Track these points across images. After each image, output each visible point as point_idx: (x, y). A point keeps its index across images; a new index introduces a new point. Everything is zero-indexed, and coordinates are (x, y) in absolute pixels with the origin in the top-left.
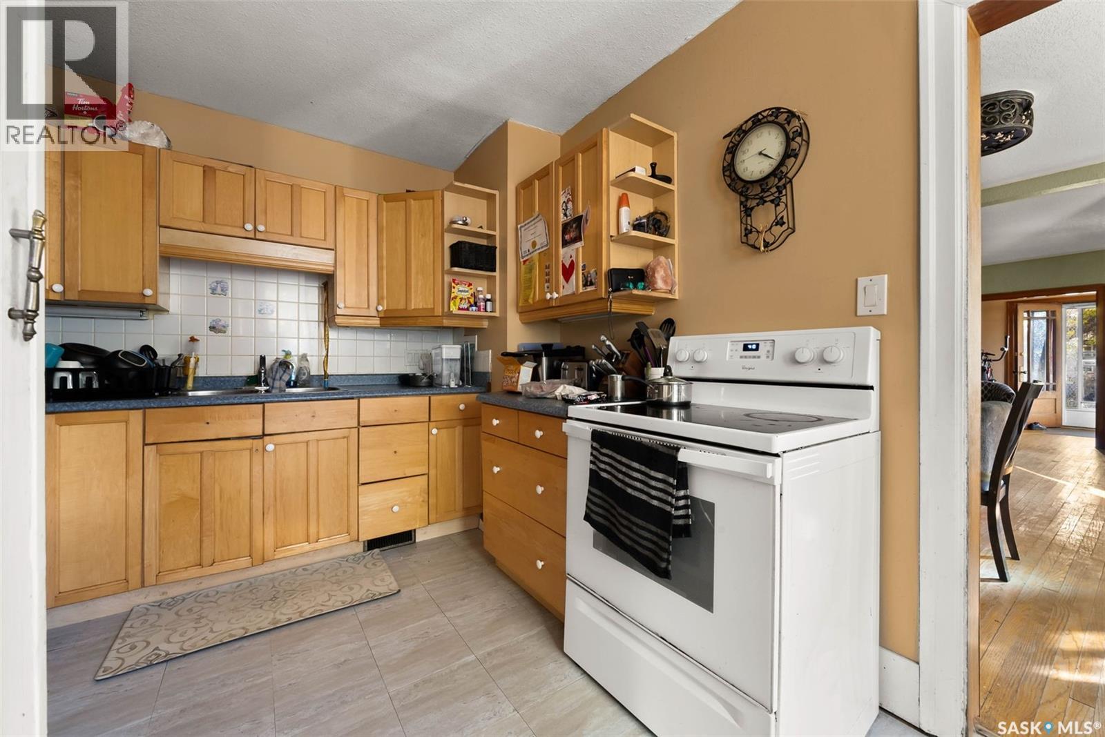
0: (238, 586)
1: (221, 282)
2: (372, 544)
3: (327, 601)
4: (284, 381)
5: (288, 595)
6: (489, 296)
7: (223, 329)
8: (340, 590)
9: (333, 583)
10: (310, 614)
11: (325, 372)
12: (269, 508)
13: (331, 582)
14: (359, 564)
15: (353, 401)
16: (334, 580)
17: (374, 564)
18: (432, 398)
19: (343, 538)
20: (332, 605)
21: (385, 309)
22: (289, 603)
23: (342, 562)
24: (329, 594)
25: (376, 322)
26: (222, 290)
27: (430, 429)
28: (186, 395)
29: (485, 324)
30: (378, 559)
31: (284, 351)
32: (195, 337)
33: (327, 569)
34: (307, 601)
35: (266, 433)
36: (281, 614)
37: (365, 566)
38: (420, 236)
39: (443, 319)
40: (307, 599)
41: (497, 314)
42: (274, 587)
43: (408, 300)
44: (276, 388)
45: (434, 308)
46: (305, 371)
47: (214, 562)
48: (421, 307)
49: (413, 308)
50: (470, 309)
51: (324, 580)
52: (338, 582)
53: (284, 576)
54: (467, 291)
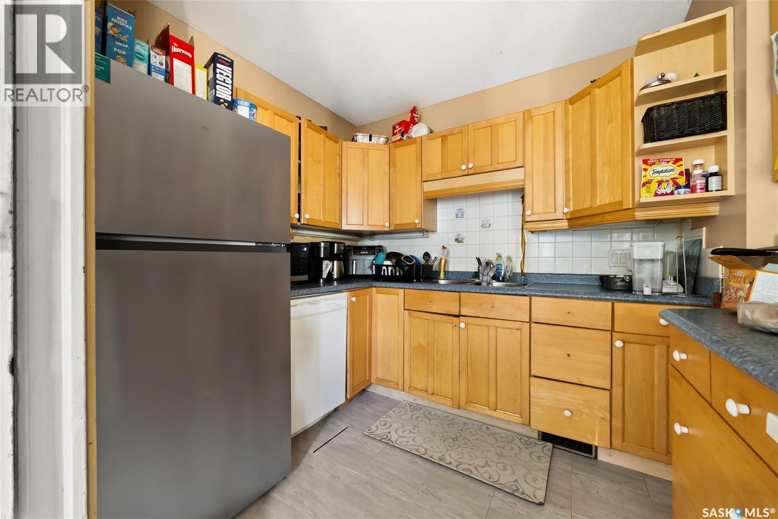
0: (447, 416)
1: (461, 209)
2: (546, 437)
3: (480, 467)
4: (490, 276)
5: (464, 443)
6: (714, 169)
7: (462, 240)
8: (497, 463)
9: (496, 453)
10: (463, 470)
11: (522, 271)
12: (463, 370)
13: (496, 451)
14: (527, 448)
15: (526, 297)
16: (499, 450)
17: (539, 457)
18: (616, 304)
19: (516, 418)
20: (481, 472)
21: (572, 210)
22: (459, 450)
23: (515, 438)
24: (487, 461)
25: (564, 224)
26: (461, 215)
27: (614, 340)
28: (438, 283)
29: (714, 210)
30: (546, 454)
31: (497, 254)
32: (445, 246)
33: (502, 438)
34: (470, 456)
35: (461, 314)
36: (450, 455)
37: (531, 454)
38: (606, 123)
39: (634, 211)
40: (471, 454)
41: (731, 191)
42: (462, 430)
43: (593, 197)
44: (484, 282)
45: (622, 201)
46: (509, 269)
47: (434, 394)
48: (607, 202)
49: (599, 204)
50: (676, 192)
51: (493, 446)
52: (501, 455)
53: (473, 425)
54: (672, 170)
